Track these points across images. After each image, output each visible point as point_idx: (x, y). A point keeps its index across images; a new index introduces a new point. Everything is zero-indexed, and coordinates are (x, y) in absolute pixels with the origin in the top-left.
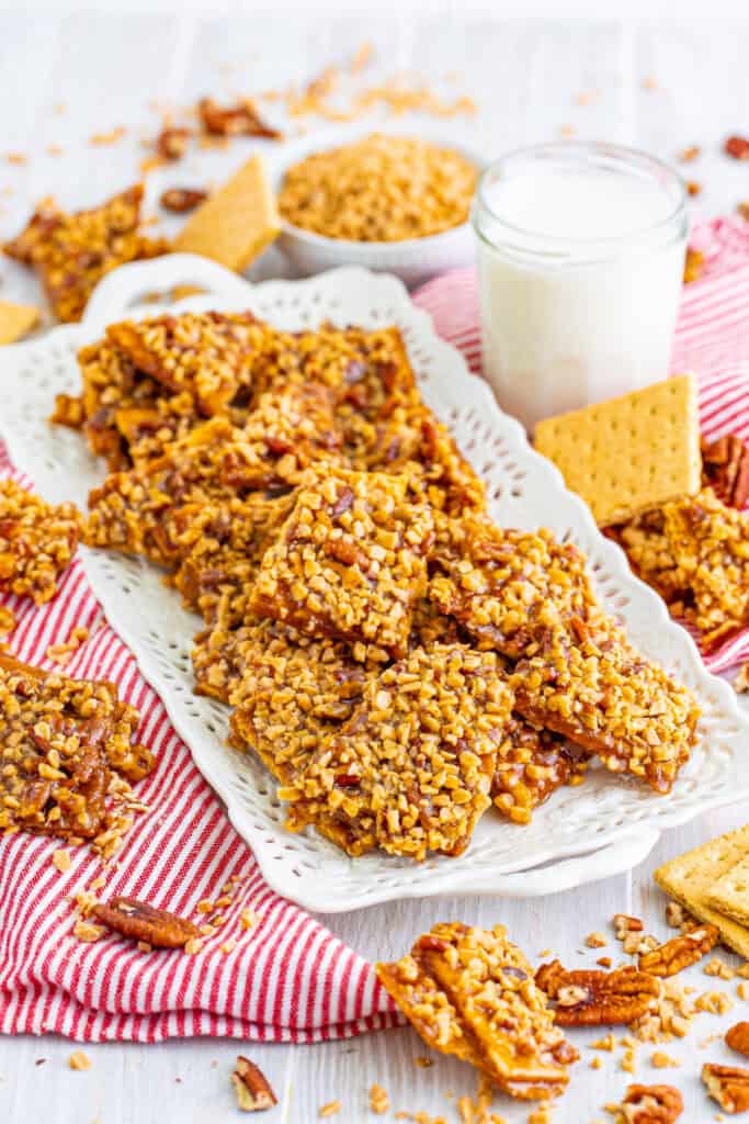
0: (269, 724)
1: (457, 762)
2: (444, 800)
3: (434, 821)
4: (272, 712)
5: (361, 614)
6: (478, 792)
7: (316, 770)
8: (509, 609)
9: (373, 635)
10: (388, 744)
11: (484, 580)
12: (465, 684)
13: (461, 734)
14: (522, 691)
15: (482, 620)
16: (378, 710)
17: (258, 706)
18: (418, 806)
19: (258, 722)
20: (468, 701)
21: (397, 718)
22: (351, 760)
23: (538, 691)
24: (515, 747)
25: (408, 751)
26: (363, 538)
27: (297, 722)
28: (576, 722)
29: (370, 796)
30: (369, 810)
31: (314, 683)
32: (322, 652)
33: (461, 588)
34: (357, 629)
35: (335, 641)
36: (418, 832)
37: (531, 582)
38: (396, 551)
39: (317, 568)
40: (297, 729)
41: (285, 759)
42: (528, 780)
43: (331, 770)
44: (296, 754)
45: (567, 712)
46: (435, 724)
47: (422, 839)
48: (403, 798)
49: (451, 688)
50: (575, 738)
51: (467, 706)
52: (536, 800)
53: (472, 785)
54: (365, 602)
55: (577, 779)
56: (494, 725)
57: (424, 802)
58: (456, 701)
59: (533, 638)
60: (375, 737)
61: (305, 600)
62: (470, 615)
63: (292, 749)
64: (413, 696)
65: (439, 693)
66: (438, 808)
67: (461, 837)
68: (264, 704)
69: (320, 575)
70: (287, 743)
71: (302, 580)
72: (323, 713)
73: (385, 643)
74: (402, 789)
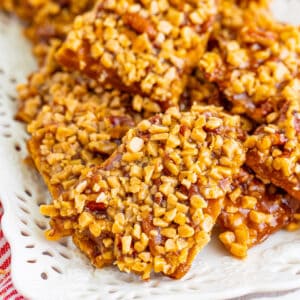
0: (52, 151)
1: (188, 202)
2: (171, 232)
3: (160, 249)
4: (57, 142)
5: (142, 73)
6: (201, 229)
7: (72, 194)
8: (262, 83)
9: (148, 92)
10: (134, 181)
11: (247, 59)
12: (206, 140)
13: (195, 180)
14: (255, 150)
15: (237, 90)
16: (131, 152)
17: (47, 136)
18: (148, 235)
19: (44, 149)
20: (206, 154)
21: (146, 160)
22: (102, 190)
23: (267, 152)
24: (243, 194)
25: (150, 188)
26: (157, 15)
27: (74, 153)
28: (295, 181)
29: (113, 221)
30: (110, 232)
31: (94, 123)
32: (111, 99)
33: (226, 63)
34: (137, 84)
35: (122, 92)
36: (146, 256)
37: (285, 65)
38: (181, 27)
39: (115, 33)
40: (73, 158)
41: (58, 181)
42: (250, 223)
43: (84, 196)
44: (67, 178)
45: (288, 172)
46: (175, 169)
47: (149, 262)
48: (138, 227)
49: (194, 142)
50: (293, 194)
51: (204, 158)
52: (254, 240)
53: (197, 222)
54: (146, 64)
55: (292, 226)
56: (225, 176)
57: (155, 233)
58: (196, 152)
59: (275, 109)
60: (125, 173)
61: (100, 58)
62: (228, 84)
63: (64, 174)
64: (162, 144)
65: (182, 144)
66: (165, 238)
67: (181, 265)
68: (51, 135)
69: (116, 39)
70: (62, 168)
71: (101, 41)
72: (95, 148)
73: (157, 98)
74: (139, 219)
